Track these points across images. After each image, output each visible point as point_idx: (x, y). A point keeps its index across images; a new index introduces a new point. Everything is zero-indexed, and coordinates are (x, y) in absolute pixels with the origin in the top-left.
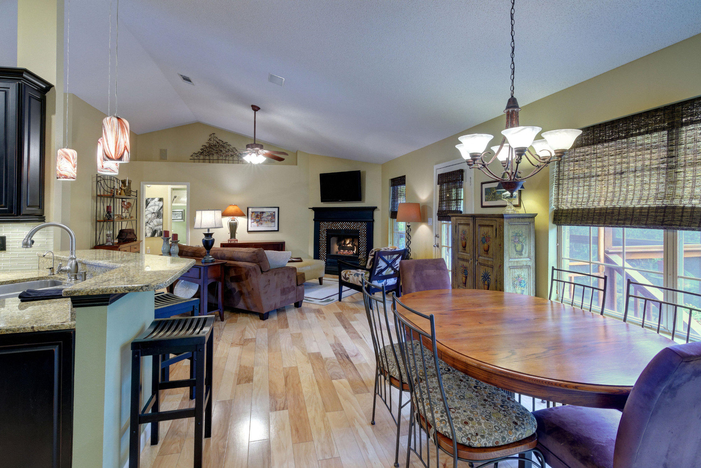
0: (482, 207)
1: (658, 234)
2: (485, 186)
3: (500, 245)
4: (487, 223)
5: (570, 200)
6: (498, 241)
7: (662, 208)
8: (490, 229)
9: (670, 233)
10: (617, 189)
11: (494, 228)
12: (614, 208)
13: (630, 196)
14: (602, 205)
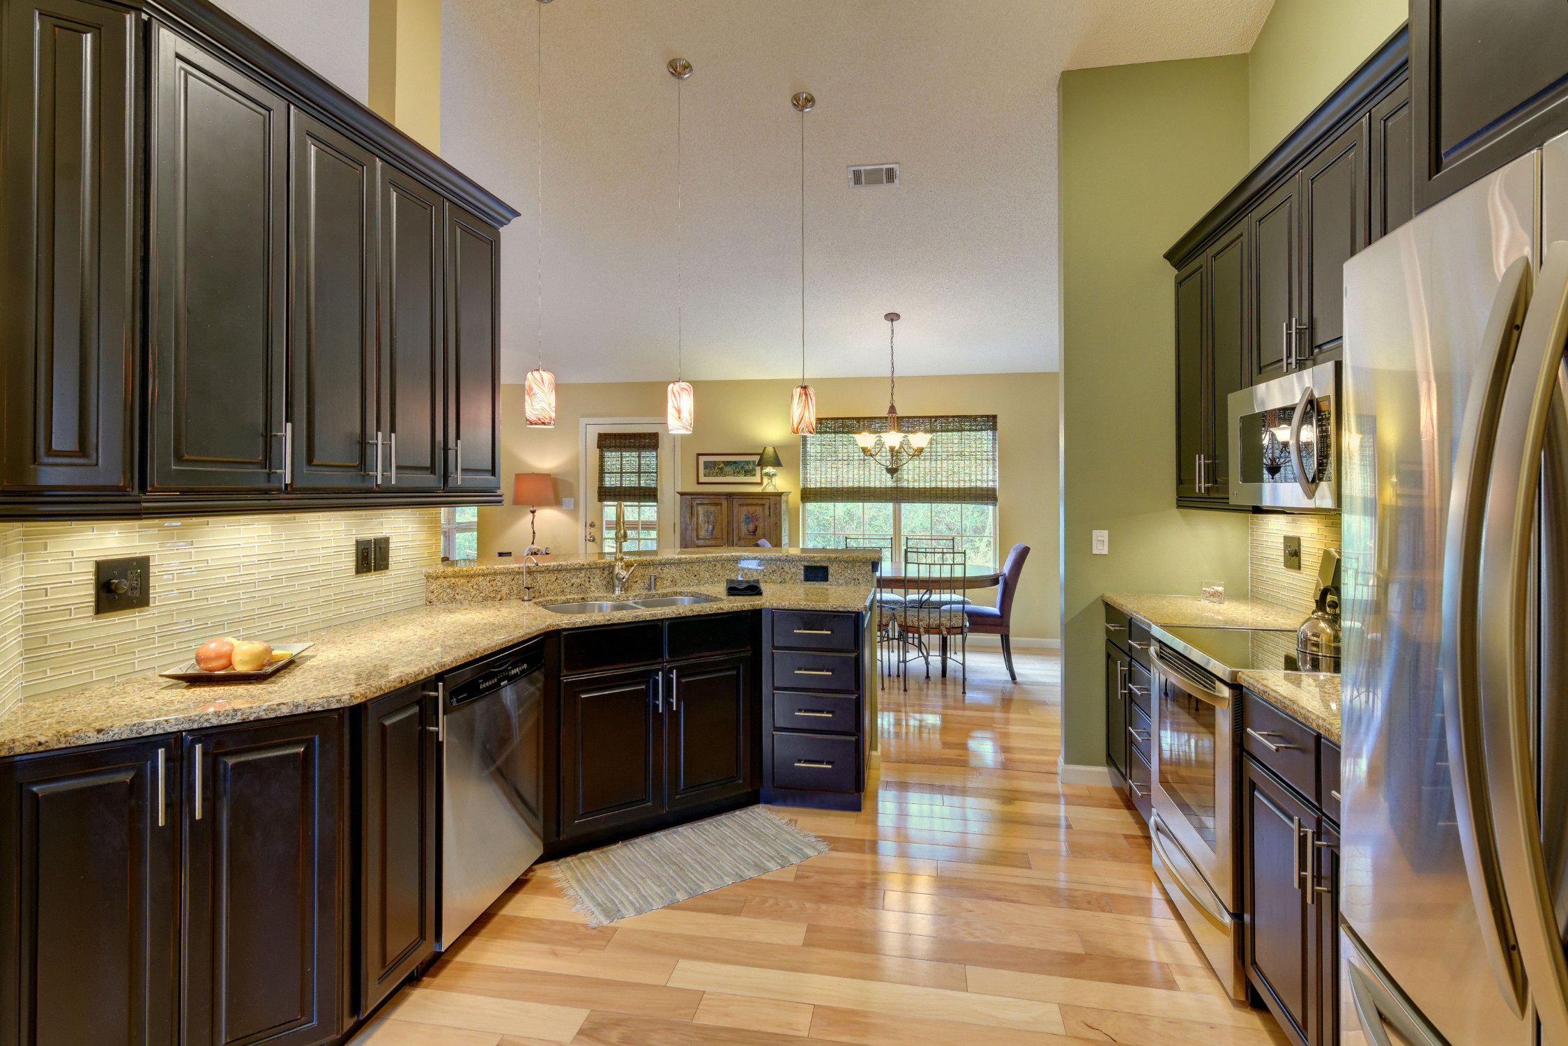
0: (699, 483)
1: (889, 507)
2: (702, 459)
3: (776, 524)
4: (755, 502)
5: (819, 480)
6: (773, 520)
7: (894, 488)
8: (758, 508)
9: (897, 505)
10: (861, 472)
11: (767, 507)
12: (859, 488)
13: (872, 479)
14: (851, 484)
